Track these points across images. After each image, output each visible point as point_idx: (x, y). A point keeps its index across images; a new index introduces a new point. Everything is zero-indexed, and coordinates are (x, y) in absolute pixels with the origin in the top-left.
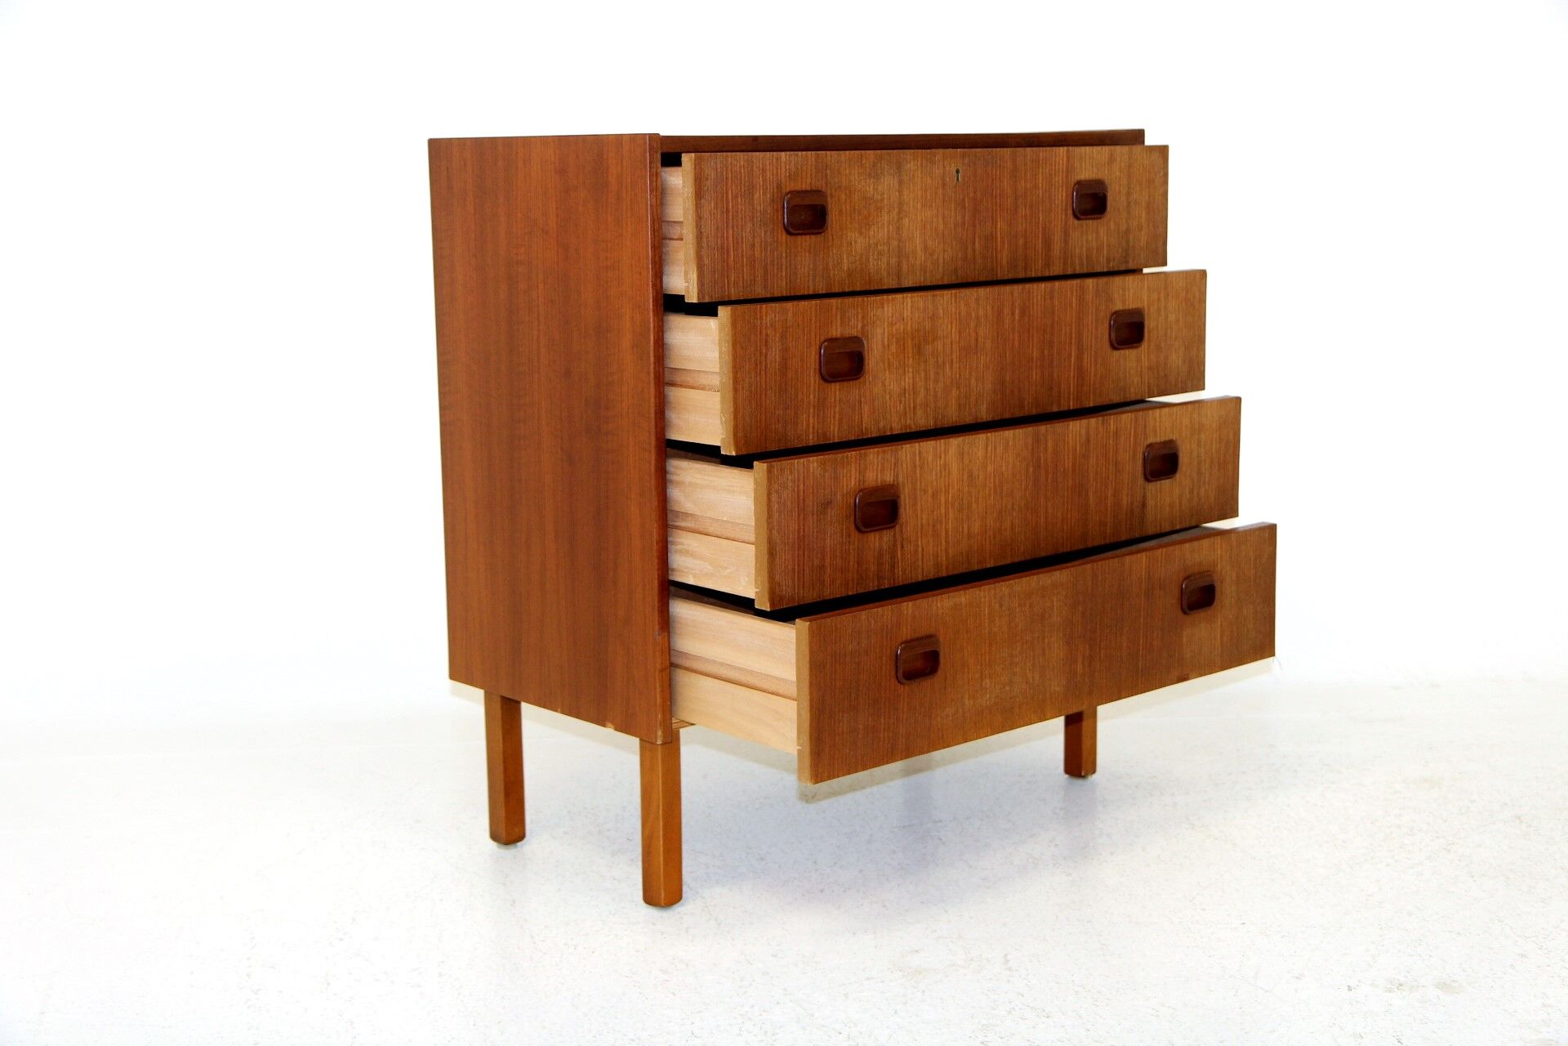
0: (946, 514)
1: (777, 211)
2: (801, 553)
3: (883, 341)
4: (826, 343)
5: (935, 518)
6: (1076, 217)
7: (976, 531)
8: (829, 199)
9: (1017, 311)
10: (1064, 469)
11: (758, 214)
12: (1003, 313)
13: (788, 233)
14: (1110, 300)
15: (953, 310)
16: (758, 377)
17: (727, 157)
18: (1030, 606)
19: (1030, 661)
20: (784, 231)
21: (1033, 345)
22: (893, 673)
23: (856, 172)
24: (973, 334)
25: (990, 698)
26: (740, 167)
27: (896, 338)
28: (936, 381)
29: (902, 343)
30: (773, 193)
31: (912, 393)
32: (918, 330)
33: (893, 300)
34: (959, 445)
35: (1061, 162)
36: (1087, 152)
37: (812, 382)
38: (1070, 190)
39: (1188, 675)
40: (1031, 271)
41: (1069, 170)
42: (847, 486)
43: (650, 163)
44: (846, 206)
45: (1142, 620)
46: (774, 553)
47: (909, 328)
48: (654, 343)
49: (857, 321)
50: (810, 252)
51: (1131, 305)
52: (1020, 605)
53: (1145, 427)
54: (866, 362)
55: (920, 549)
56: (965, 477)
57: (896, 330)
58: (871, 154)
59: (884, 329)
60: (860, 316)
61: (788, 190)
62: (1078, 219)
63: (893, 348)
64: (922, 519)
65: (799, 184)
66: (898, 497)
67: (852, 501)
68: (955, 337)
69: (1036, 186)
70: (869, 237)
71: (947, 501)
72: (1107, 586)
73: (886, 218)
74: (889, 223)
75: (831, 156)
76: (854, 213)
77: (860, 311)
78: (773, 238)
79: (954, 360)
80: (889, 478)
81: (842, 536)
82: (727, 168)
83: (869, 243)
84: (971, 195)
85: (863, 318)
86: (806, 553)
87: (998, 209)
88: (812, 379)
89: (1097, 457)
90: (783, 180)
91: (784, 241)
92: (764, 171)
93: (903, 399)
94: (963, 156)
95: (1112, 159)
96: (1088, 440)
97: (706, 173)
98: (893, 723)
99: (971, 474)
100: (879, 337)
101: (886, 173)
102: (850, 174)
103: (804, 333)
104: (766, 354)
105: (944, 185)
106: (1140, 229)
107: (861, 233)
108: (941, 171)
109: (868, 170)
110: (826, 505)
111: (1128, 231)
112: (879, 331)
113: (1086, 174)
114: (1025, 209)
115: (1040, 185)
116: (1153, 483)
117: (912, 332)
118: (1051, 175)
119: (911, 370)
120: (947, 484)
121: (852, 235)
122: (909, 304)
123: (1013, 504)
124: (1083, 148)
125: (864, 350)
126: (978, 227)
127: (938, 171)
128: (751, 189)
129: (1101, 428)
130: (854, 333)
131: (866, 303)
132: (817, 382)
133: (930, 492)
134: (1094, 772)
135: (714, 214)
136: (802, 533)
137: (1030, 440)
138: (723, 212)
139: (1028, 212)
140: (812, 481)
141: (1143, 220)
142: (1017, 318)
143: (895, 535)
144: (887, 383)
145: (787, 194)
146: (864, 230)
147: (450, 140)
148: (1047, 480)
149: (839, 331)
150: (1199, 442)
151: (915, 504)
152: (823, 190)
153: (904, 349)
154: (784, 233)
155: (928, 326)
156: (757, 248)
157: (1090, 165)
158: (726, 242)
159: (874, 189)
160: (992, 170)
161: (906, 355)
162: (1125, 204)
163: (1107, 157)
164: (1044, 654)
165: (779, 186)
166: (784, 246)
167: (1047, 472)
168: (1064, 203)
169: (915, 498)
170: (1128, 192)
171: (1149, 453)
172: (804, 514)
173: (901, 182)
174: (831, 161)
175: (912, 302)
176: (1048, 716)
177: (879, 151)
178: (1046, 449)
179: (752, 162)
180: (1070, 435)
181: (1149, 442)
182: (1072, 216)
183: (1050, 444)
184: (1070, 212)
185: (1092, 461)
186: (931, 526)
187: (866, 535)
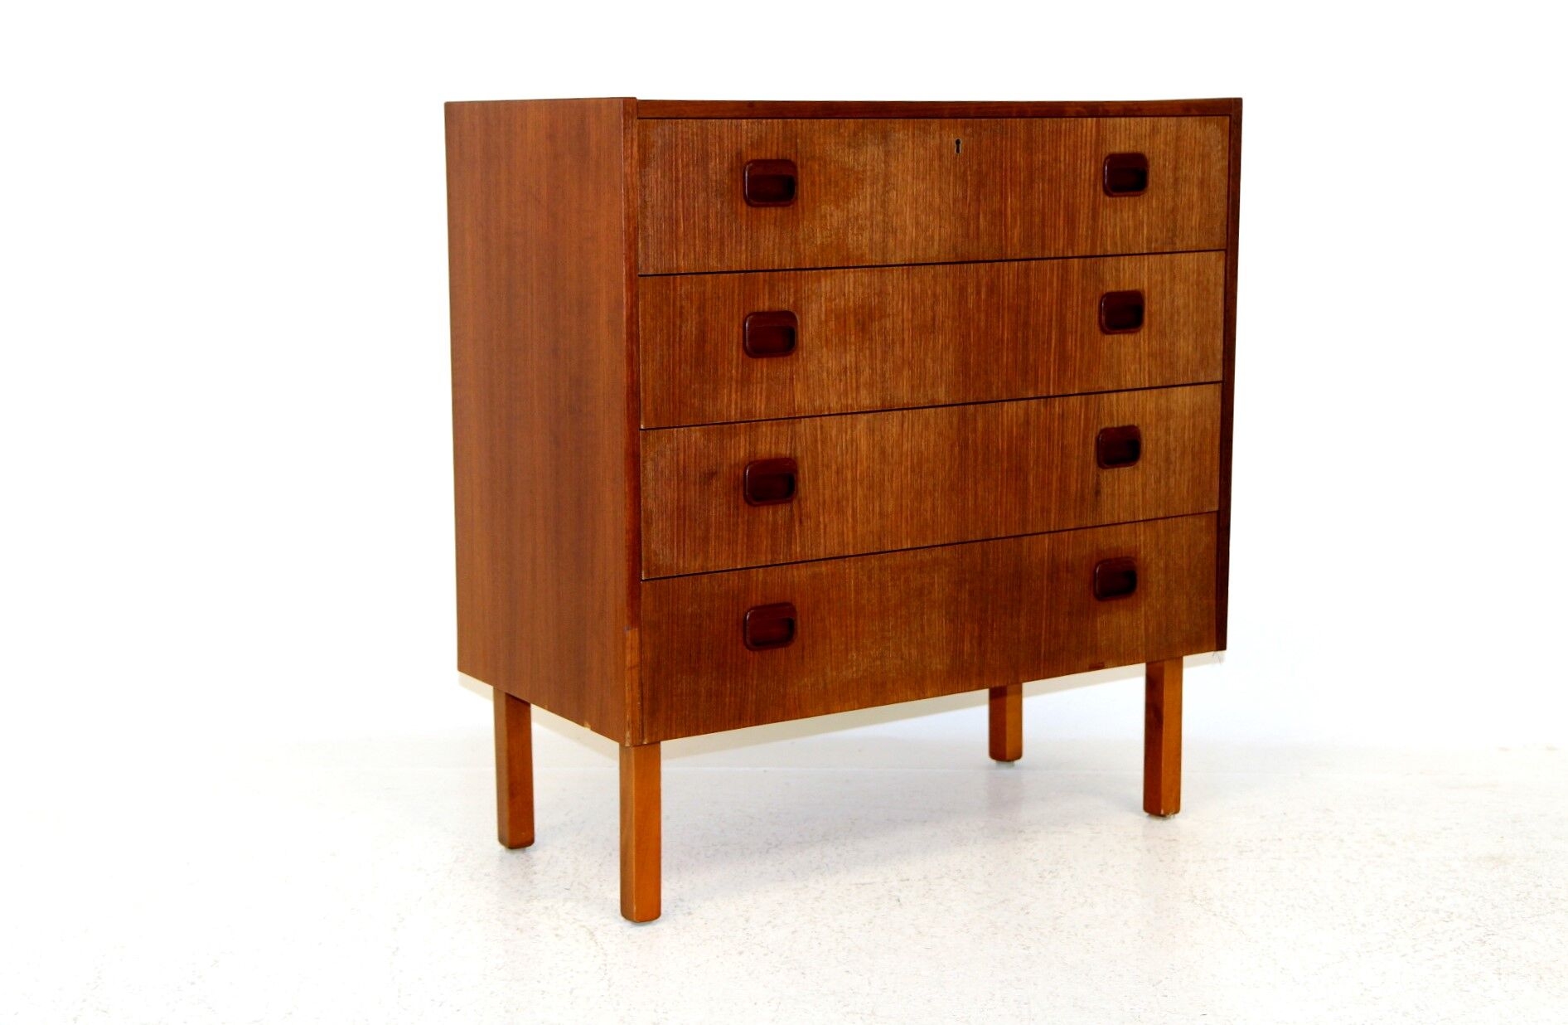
0: (854, 491)
1: (737, 182)
2: (681, 522)
3: (819, 316)
4: (751, 317)
5: (840, 495)
6: (1107, 192)
7: (890, 510)
8: (799, 169)
9: (983, 290)
10: (998, 450)
11: (714, 184)
12: (967, 291)
13: (749, 204)
14: (1102, 281)
15: (905, 286)
16: (671, 349)
17: (677, 123)
18: (905, 581)
19: (905, 636)
20: (744, 201)
21: (1003, 326)
22: (740, 638)
23: (833, 141)
24: (930, 313)
25: (857, 671)
26: (693, 135)
27: (836, 315)
28: (884, 360)
29: (842, 319)
30: (732, 162)
31: (854, 371)
32: (863, 307)
33: (831, 274)
34: (868, 421)
35: (1089, 134)
36: (1123, 123)
37: (735, 357)
38: (1100, 166)
39: (1102, 663)
40: (1050, 250)
41: (1100, 140)
42: (735, 457)
43: (625, 129)
44: (819, 177)
45: (1045, 603)
46: (650, 521)
47: (851, 304)
48: (627, 320)
49: (789, 295)
50: (775, 224)
51: (1127, 286)
52: (892, 579)
53: (1098, 411)
54: (800, 337)
55: (822, 526)
56: (877, 455)
57: (835, 305)
58: (851, 123)
59: (821, 306)
60: (792, 290)
61: (750, 158)
62: (1110, 195)
63: (832, 324)
64: (824, 494)
65: (764, 152)
66: (796, 471)
67: (741, 474)
68: (908, 315)
69: (1056, 159)
70: (848, 211)
71: (854, 479)
72: (1000, 566)
73: (868, 190)
74: (872, 194)
75: (802, 125)
76: (830, 185)
77: (792, 284)
78: (732, 209)
79: (906, 339)
80: (784, 450)
81: (729, 508)
82: (676, 135)
83: (847, 216)
84: (975, 167)
85: (796, 292)
86: (687, 523)
87: (1009, 183)
88: (734, 353)
89: (1038, 441)
90: (744, 149)
91: (744, 213)
92: (721, 139)
93: (843, 378)
94: (965, 127)
95: (1154, 131)
96: (1027, 422)
97: (652, 140)
98: (741, 689)
99: (883, 452)
100: (815, 313)
101: (869, 143)
102: (825, 143)
103: (725, 305)
104: (681, 326)
105: (941, 156)
106: (1191, 208)
107: (837, 207)
108: (938, 141)
109: (847, 140)
110: (711, 475)
111: (1174, 210)
112: (814, 306)
113: (1122, 146)
114: (1043, 184)
115: (1062, 159)
116: (1108, 470)
117: (855, 309)
118: (1075, 147)
119: (853, 347)
120: (854, 460)
121: (826, 208)
122: (851, 280)
123: (934, 485)
124: (1117, 120)
125: (797, 327)
126: (983, 202)
127: (933, 142)
128: (705, 157)
129: (1042, 409)
130: (785, 307)
131: (799, 277)
132: (741, 356)
133: (834, 467)
134: (1177, 810)
135: (661, 183)
136: (682, 504)
137: (955, 420)
138: (671, 181)
139: (1046, 186)
140: (694, 451)
141: (1195, 198)
142: (983, 296)
143: (791, 510)
144: (824, 360)
145: (748, 163)
146: (841, 203)
147: (462, 104)
148: (976, 461)
149: (767, 304)
150: (1167, 430)
151: (816, 479)
152: (793, 159)
153: (845, 326)
154: (744, 204)
155: (875, 301)
156: (712, 220)
157: (1123, 138)
158: (674, 212)
159: (855, 160)
160: (1001, 141)
161: (848, 332)
162: (1171, 180)
163: (1148, 130)
164: (923, 630)
165: (739, 154)
166: (744, 217)
167: (976, 452)
168: (1092, 178)
169: (816, 473)
170: (1176, 168)
171: (1103, 437)
172: (685, 483)
173: (887, 154)
174: (802, 129)
175: (854, 277)
176: (929, 694)
177: (861, 120)
178: (975, 430)
179: (707, 129)
180: (1005, 415)
181: (1103, 427)
182: (1102, 193)
183: (980, 425)
184: (1100, 188)
185: (1032, 443)
186: (835, 503)
187: (757, 508)
